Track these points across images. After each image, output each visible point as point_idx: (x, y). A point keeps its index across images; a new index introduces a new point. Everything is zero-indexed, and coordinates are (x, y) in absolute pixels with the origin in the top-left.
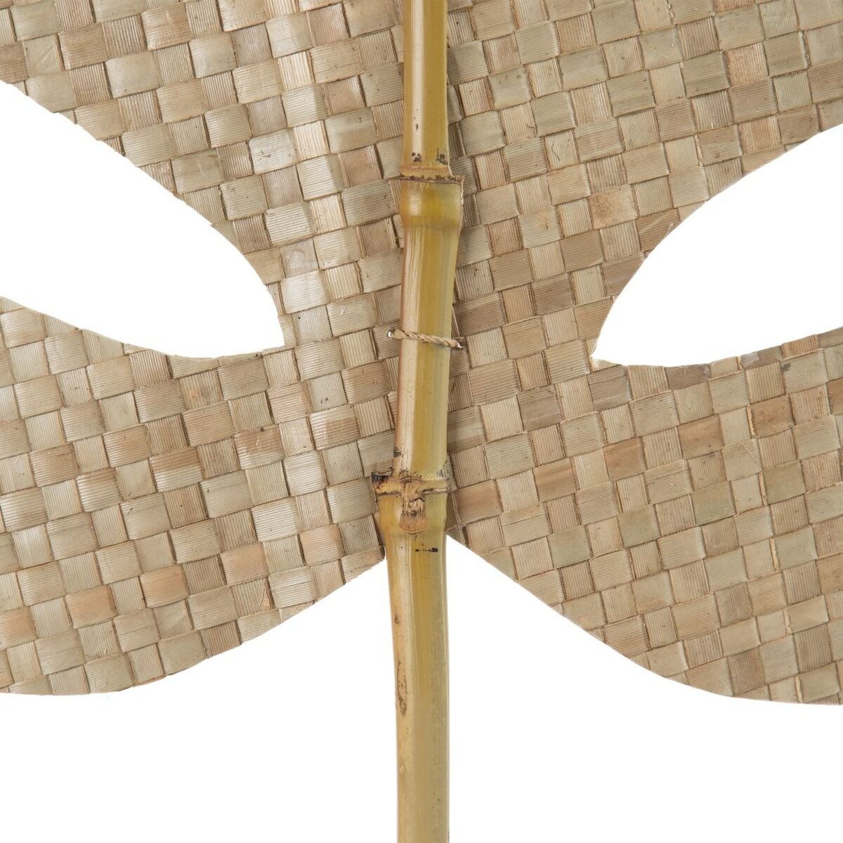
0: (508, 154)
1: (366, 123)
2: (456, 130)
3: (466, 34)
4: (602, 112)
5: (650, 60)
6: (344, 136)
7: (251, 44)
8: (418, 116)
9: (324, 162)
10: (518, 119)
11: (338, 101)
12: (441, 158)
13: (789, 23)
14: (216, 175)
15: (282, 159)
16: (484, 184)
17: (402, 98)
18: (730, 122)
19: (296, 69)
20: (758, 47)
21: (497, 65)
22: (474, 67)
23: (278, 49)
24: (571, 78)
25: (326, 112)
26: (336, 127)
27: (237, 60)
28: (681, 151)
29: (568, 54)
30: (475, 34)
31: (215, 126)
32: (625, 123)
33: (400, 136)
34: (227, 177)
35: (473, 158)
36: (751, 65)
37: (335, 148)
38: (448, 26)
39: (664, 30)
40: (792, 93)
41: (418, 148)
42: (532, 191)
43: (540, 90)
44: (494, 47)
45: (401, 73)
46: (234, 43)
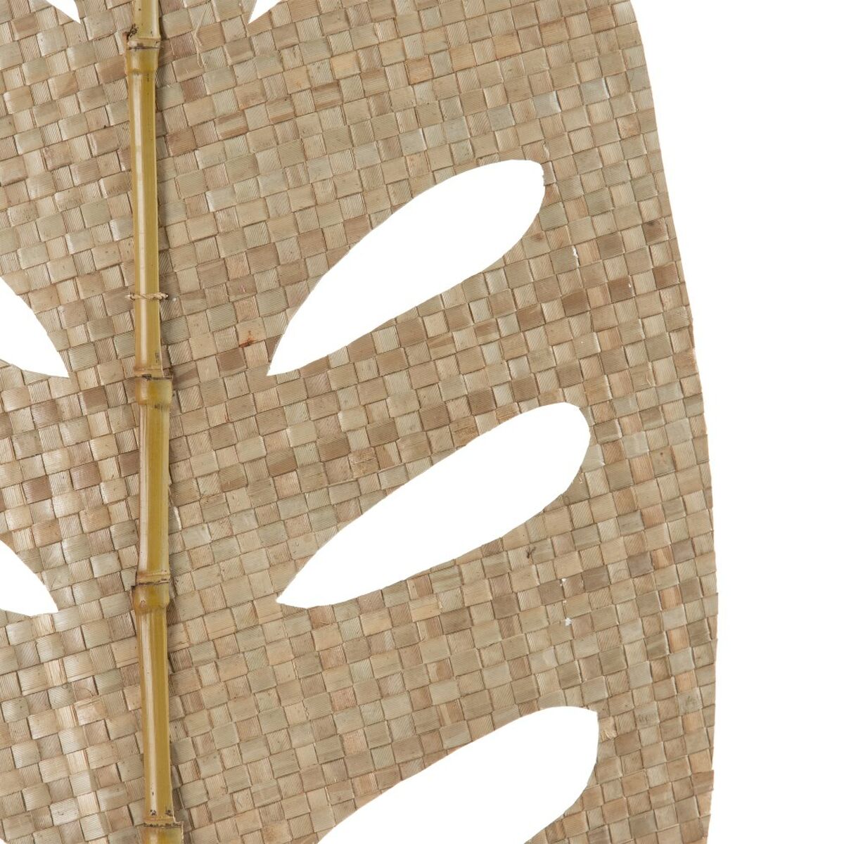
0: (210, 805)
1: (122, 792)
2: (177, 793)
3: (182, 734)
4: (267, 776)
5: (295, 742)
6: (108, 801)
7: (50, 746)
8: (153, 788)
9: (96, 817)
10: (216, 783)
11: (104, 779)
12: (168, 813)
13: (378, 715)
14: (30, 828)
15: (71, 816)
16: (196, 824)
17: (143, 776)
18: (346, 778)
19: (77, 760)
20: (361, 732)
21: (201, 751)
22: (187, 753)
23: (66, 749)
24: (247, 756)
25: (97, 785)
26: (103, 795)
27: (41, 757)
28: (317, 797)
29: (245, 741)
30: (187, 734)
31: (28, 798)
32: (282, 782)
33: (143, 799)
34: (37, 829)
35: (189, 809)
36: (357, 742)
37: (103, 808)
38: (170, 730)
39: (304, 723)
40: (383, 758)
41: (154, 807)
42: (226, 828)
43: (228, 764)
44: (199, 740)
45: (142, 760)
46: (39, 747)
